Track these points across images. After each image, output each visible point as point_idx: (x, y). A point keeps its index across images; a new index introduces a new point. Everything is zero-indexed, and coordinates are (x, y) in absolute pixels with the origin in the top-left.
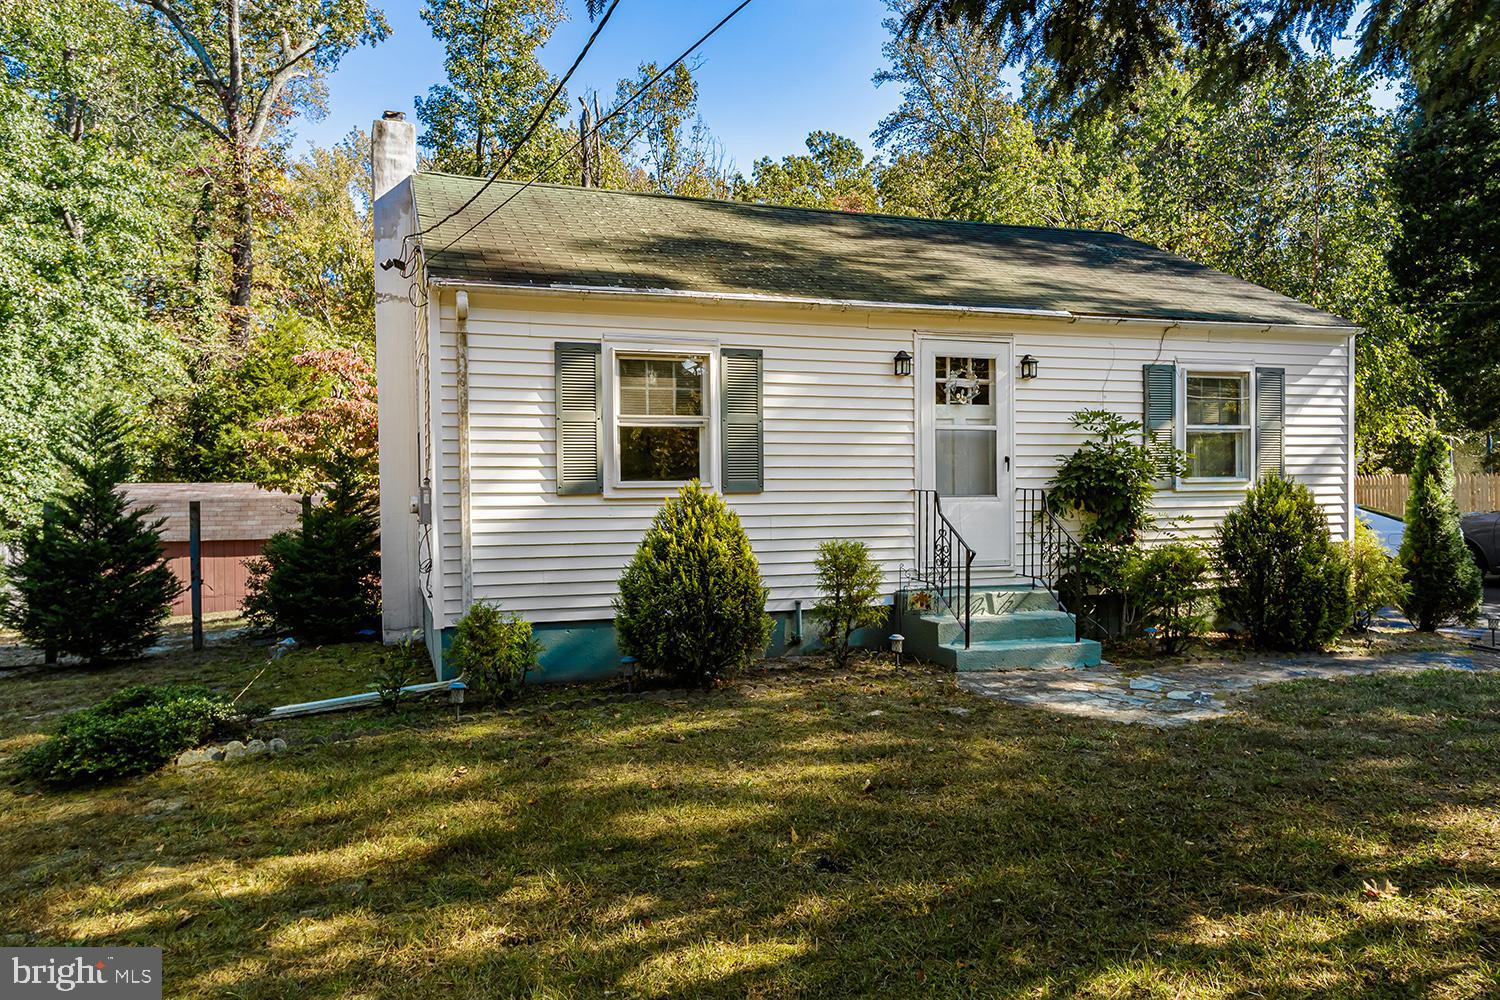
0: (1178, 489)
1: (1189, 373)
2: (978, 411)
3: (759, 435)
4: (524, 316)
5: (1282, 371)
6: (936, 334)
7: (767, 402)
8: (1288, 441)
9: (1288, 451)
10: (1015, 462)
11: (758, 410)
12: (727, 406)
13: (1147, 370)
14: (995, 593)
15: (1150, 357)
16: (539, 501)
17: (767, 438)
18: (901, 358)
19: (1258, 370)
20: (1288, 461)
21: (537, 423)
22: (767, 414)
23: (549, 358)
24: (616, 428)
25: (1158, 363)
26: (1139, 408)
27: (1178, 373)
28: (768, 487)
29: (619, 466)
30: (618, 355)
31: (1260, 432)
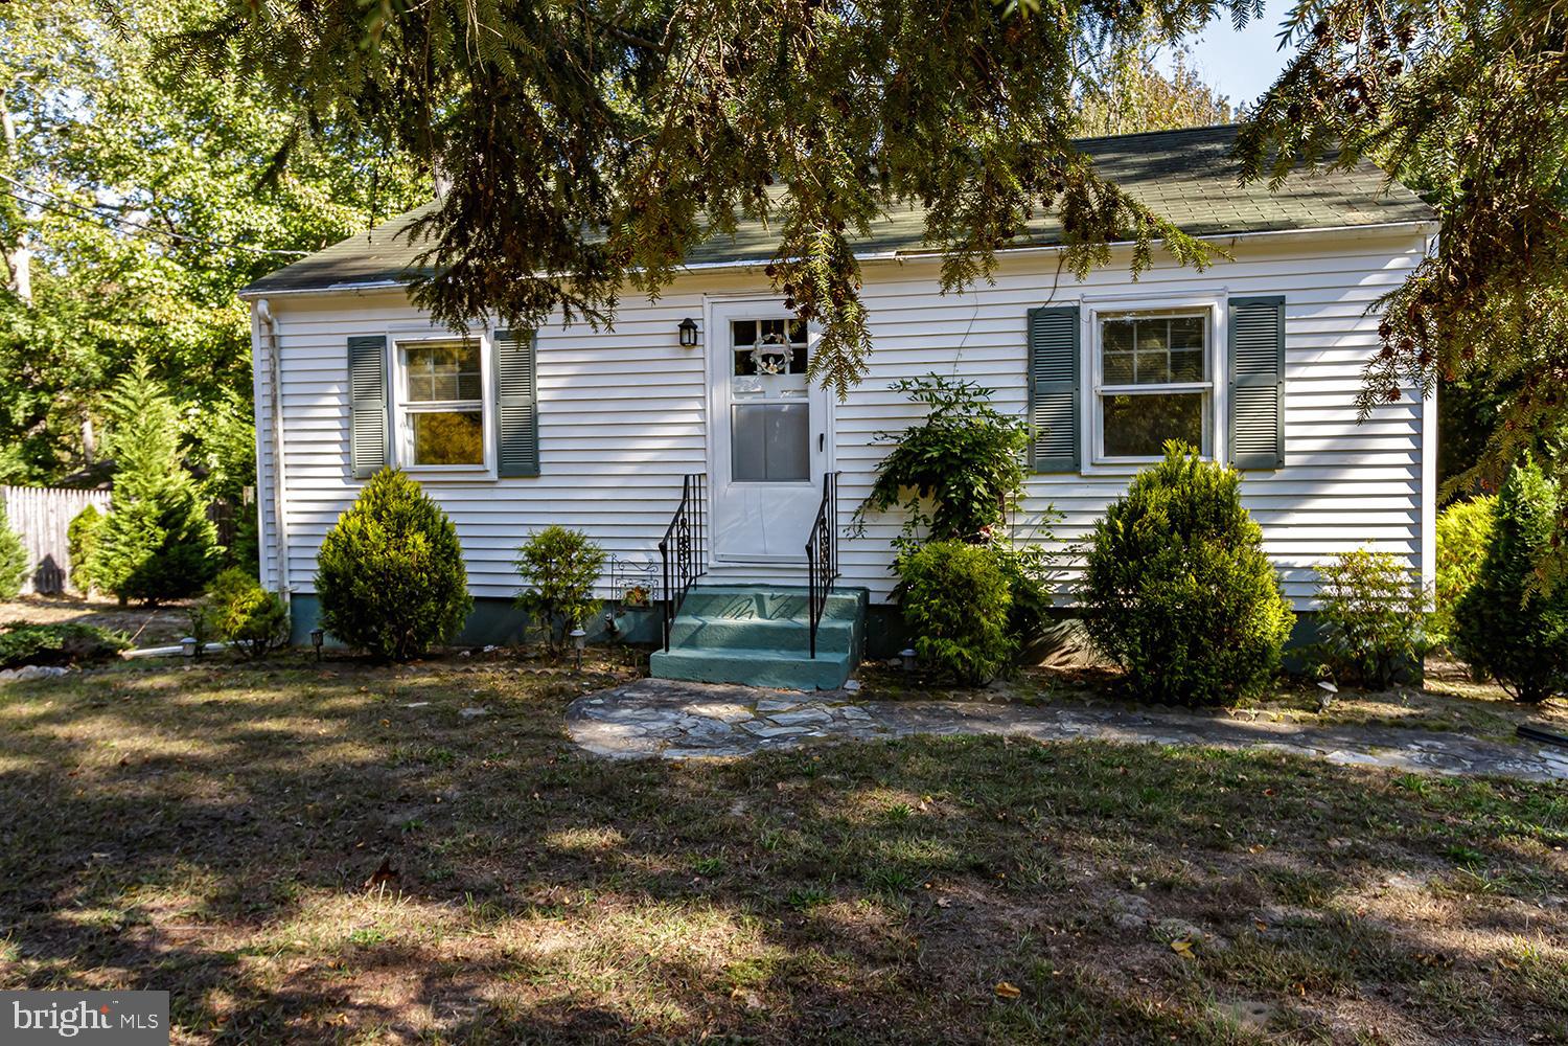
0: (1084, 472)
1: (1100, 315)
2: (792, 380)
3: (533, 417)
4: (322, 316)
5: (1281, 301)
6: (731, 295)
7: (540, 383)
8: (1289, 402)
9: (1289, 416)
10: (832, 441)
11: (532, 392)
12: (500, 389)
13: (1035, 316)
14: (767, 593)
15: (1039, 298)
16: (340, 484)
17: (542, 421)
18: (688, 326)
19: (1232, 302)
20: (1289, 431)
21: (336, 413)
22: (540, 396)
23: (344, 352)
24: (400, 415)
25: (1049, 306)
26: (1022, 367)
27: (1084, 316)
28: (544, 470)
29: (410, 451)
30: (400, 345)
31: (1234, 389)
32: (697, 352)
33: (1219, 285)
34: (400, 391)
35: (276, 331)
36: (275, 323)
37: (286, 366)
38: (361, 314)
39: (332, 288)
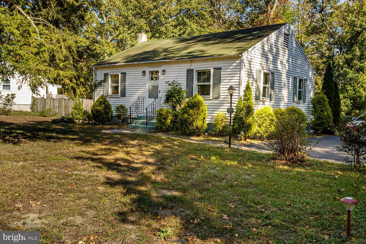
3: (125, 87)
4: (101, 70)
5: (221, 68)
6: (150, 67)
7: (126, 81)
10: (161, 92)
11: (125, 83)
12: (121, 82)
13: (188, 71)
18: (144, 72)
19: (214, 68)
20: (221, 92)
23: (104, 76)
24: (109, 86)
25: (190, 69)
26: (185, 80)
27: (195, 71)
28: (126, 96)
29: (111, 92)
30: (110, 75)
31: (214, 84)
32: (145, 76)
33: (212, 65)
34: (110, 83)
35: (96, 72)
36: (96, 71)
37: (97, 78)
38: (106, 70)
39: (102, 66)
